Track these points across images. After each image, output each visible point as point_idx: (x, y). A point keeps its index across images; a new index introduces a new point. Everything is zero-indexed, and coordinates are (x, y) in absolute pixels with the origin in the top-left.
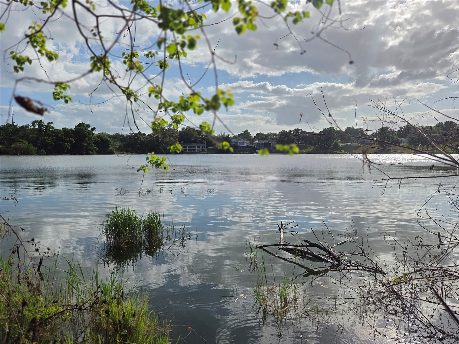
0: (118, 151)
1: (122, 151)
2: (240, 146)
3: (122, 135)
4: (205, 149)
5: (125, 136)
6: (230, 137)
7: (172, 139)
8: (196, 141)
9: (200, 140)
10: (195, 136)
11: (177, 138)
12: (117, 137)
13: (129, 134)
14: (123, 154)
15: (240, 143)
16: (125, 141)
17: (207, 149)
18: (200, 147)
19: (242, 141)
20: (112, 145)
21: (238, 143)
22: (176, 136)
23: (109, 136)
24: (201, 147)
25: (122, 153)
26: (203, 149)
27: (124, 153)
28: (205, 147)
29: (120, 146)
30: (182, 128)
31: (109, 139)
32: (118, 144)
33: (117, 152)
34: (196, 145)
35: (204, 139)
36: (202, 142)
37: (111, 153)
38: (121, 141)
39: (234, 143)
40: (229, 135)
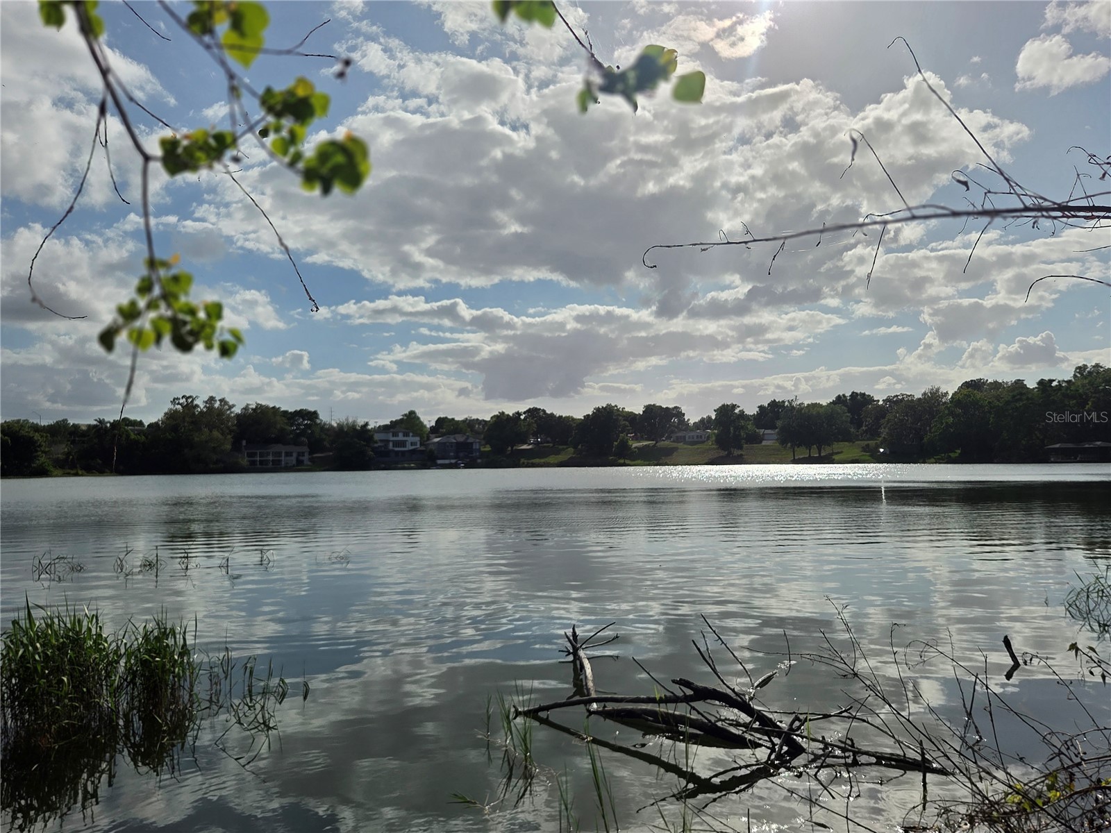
0: (62, 467)
1: (73, 466)
2: (397, 449)
3: (76, 427)
4: (306, 458)
5: (84, 428)
6: (369, 427)
7: (216, 434)
8: (280, 439)
9: (291, 436)
10: (278, 426)
11: (231, 431)
12: (60, 431)
13: (95, 423)
14: (76, 475)
15: (397, 444)
16: (83, 442)
17: (311, 460)
18: (292, 453)
19: (401, 437)
20: (43, 452)
21: (391, 444)
22: (228, 428)
23: (36, 428)
24: (295, 455)
25: (72, 472)
26: (301, 458)
27: (80, 472)
28: (306, 454)
29: (68, 454)
30: (244, 406)
31: (37, 436)
32: (61, 449)
33: (60, 472)
34: (282, 448)
35: (303, 433)
36: (296, 443)
37: (42, 473)
38: (73, 442)
39: (379, 444)
40: (367, 424)
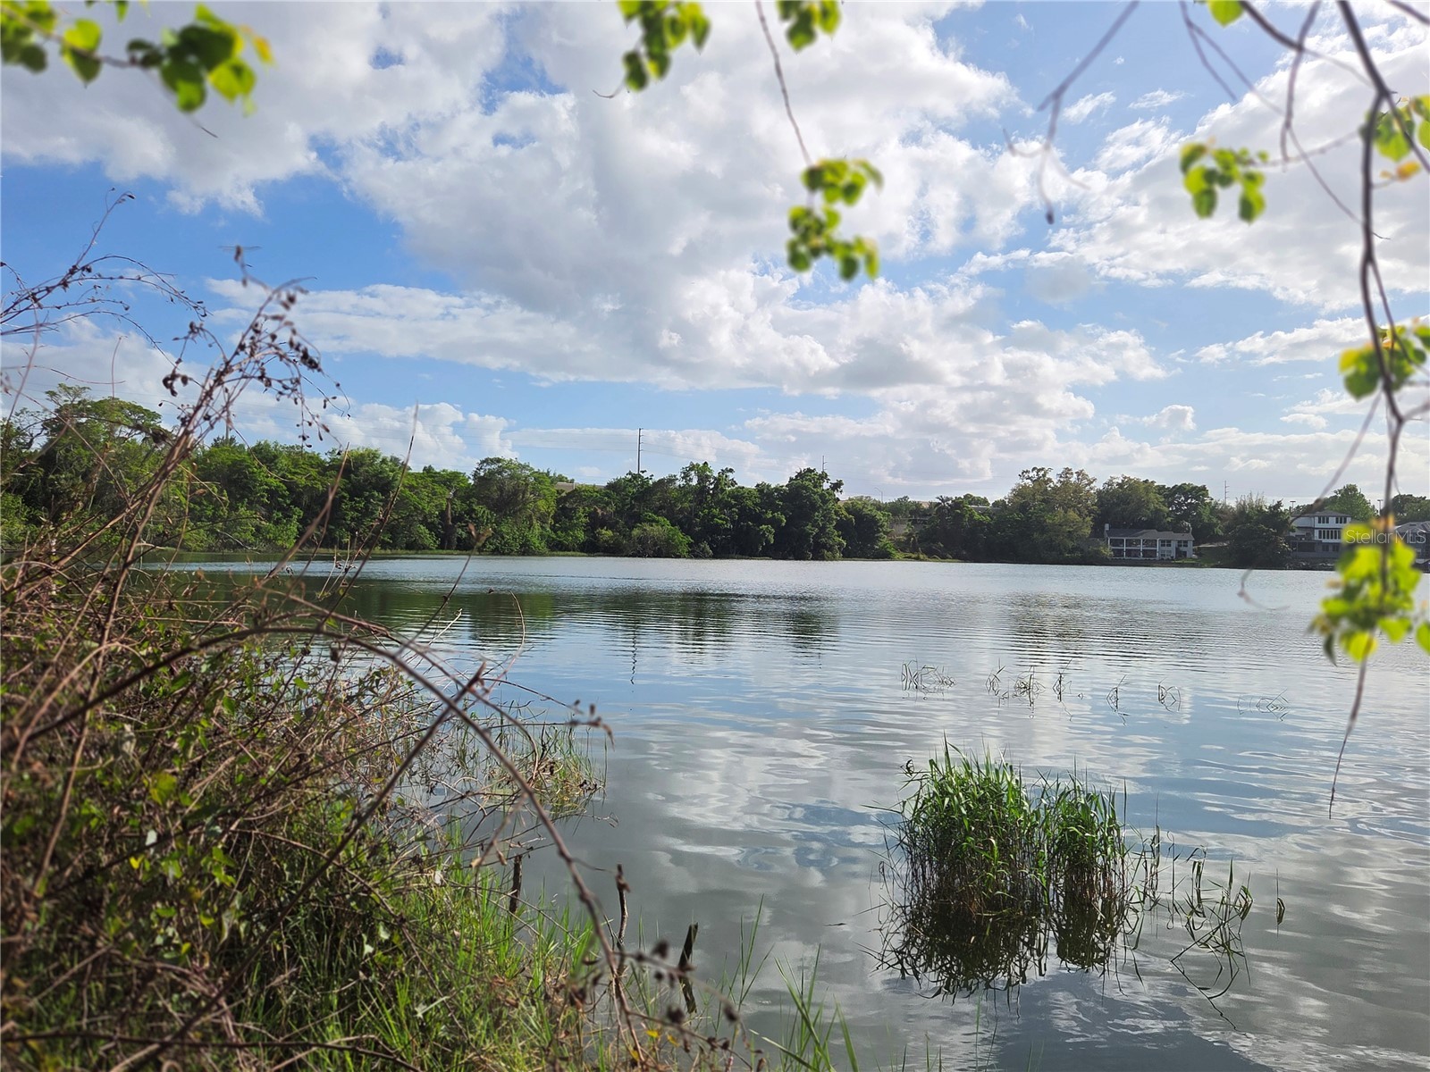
0: (903, 550)
1: (914, 550)
2: (1325, 541)
3: (918, 505)
4: (1190, 549)
5: (926, 506)
6: (1282, 509)
7: (1072, 515)
8: (1154, 523)
9: (1169, 519)
10: (1152, 507)
11: (1090, 512)
12: (900, 509)
13: (938, 501)
14: (917, 559)
15: (1323, 533)
16: (925, 522)
17: (1198, 552)
18: (1169, 541)
19: (1332, 523)
20: (885, 533)
21: (1316, 533)
22: (1087, 508)
23: (879, 507)
24: (1174, 544)
25: (914, 556)
26: (1183, 549)
27: (921, 556)
28: (1190, 544)
29: (909, 536)
30: (1106, 480)
31: (879, 515)
32: (902, 530)
33: (899, 555)
34: (1158, 536)
35: (1186, 516)
36: (1177, 529)
37: (884, 555)
38: (914, 522)
39: (1298, 533)
40: (1279, 504)
